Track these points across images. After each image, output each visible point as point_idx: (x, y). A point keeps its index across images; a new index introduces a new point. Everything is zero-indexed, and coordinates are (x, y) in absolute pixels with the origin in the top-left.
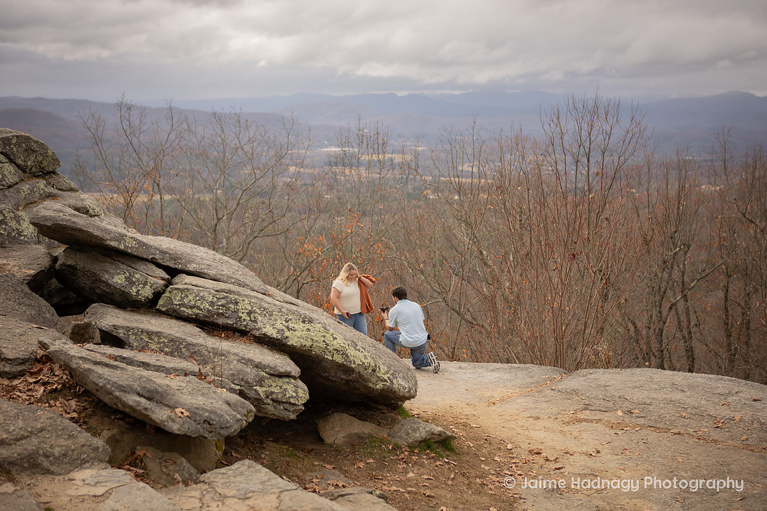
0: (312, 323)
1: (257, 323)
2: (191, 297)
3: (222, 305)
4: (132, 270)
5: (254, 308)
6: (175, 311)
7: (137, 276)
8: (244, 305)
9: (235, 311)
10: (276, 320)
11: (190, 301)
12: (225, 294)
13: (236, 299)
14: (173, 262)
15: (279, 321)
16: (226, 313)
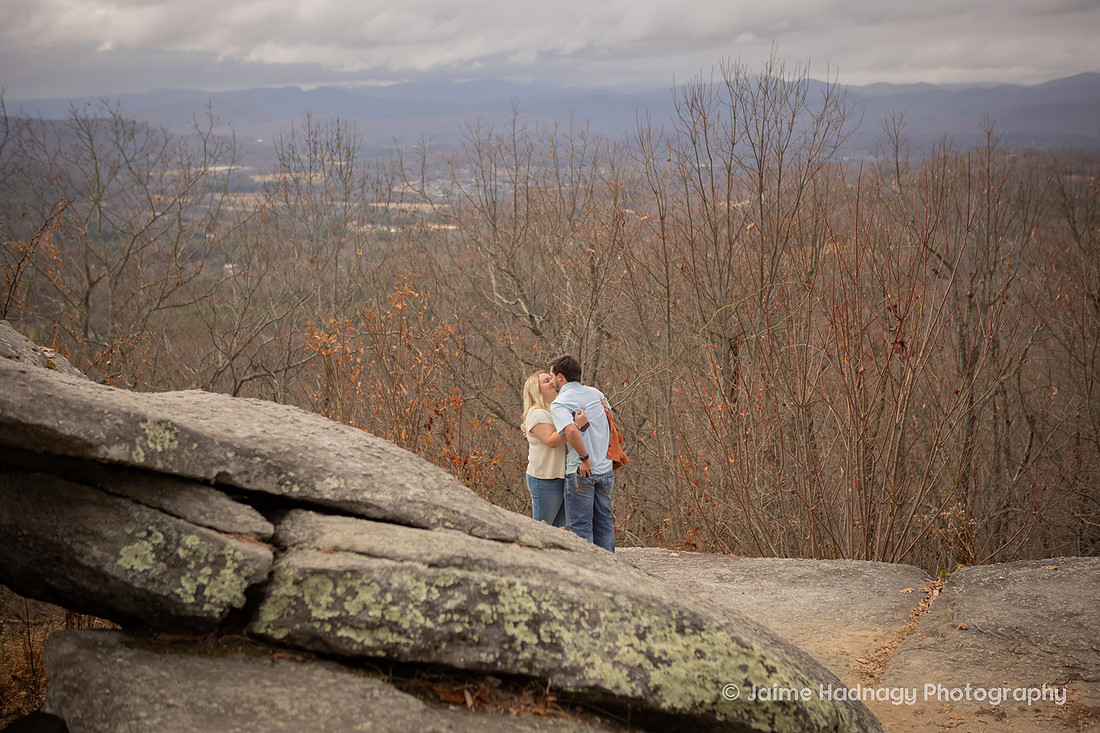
0: (702, 630)
1: (561, 651)
2: (366, 596)
3: (460, 610)
4: (171, 523)
5: (545, 606)
6: (315, 638)
7: (191, 541)
8: (517, 601)
9: (495, 623)
10: (613, 637)
11: (365, 607)
12: (459, 573)
13: (491, 585)
14: (273, 478)
15: (622, 641)
16: (473, 632)
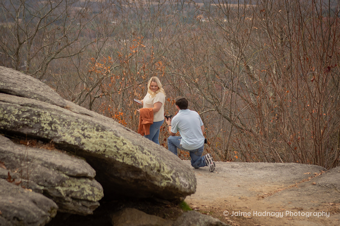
0: (105, 131)
1: (57, 132)
3: (27, 118)
5: (55, 119)
8: (46, 117)
9: (38, 122)
10: (74, 129)
12: (29, 108)
13: (38, 112)
15: (76, 130)
16: (31, 124)
